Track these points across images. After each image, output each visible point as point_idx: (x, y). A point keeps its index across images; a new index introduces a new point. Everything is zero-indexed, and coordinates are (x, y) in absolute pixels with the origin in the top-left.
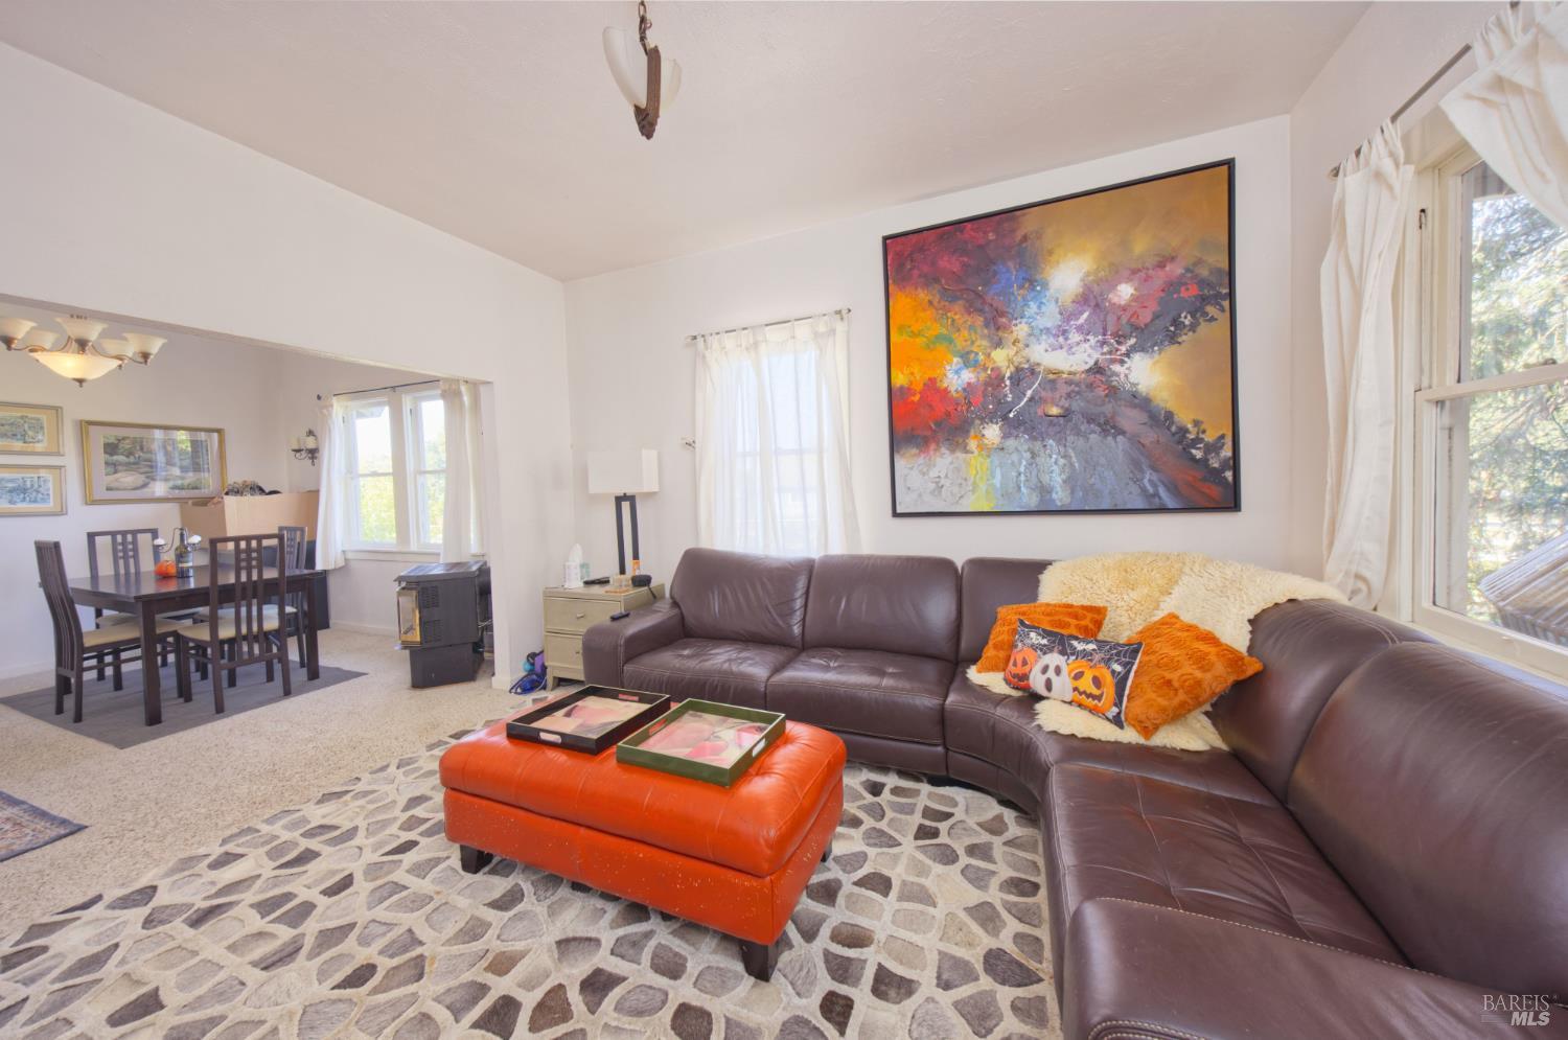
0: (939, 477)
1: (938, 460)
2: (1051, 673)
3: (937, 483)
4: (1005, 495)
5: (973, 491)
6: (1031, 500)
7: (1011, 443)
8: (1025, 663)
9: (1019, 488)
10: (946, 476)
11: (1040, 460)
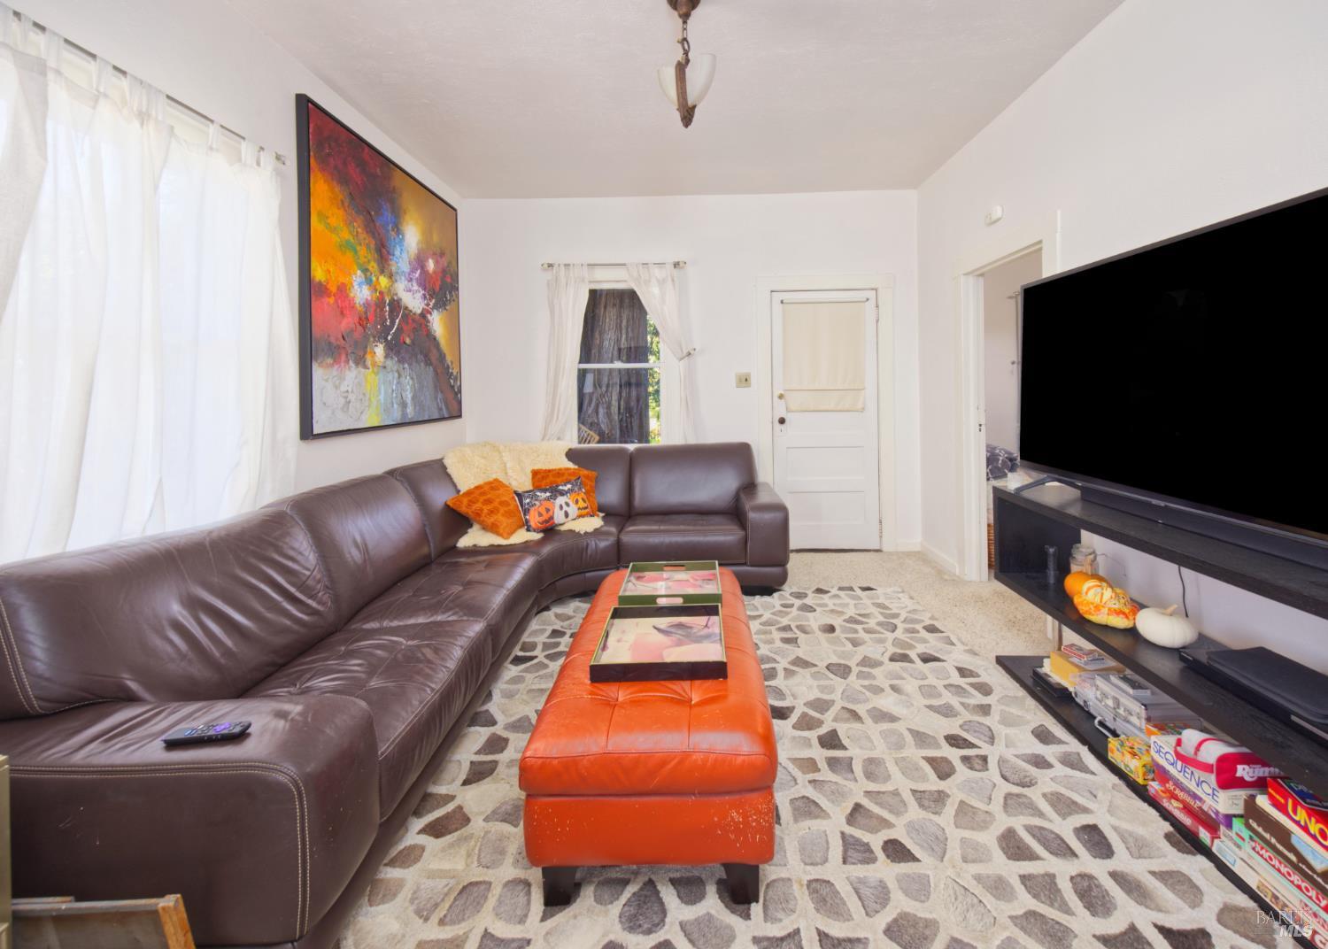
0: (347, 391)
1: (347, 372)
2: (565, 508)
3: (346, 397)
4: (387, 410)
5: (369, 406)
6: (396, 416)
7: (389, 363)
8: (548, 510)
9: (393, 404)
10: (352, 392)
11: (402, 379)
